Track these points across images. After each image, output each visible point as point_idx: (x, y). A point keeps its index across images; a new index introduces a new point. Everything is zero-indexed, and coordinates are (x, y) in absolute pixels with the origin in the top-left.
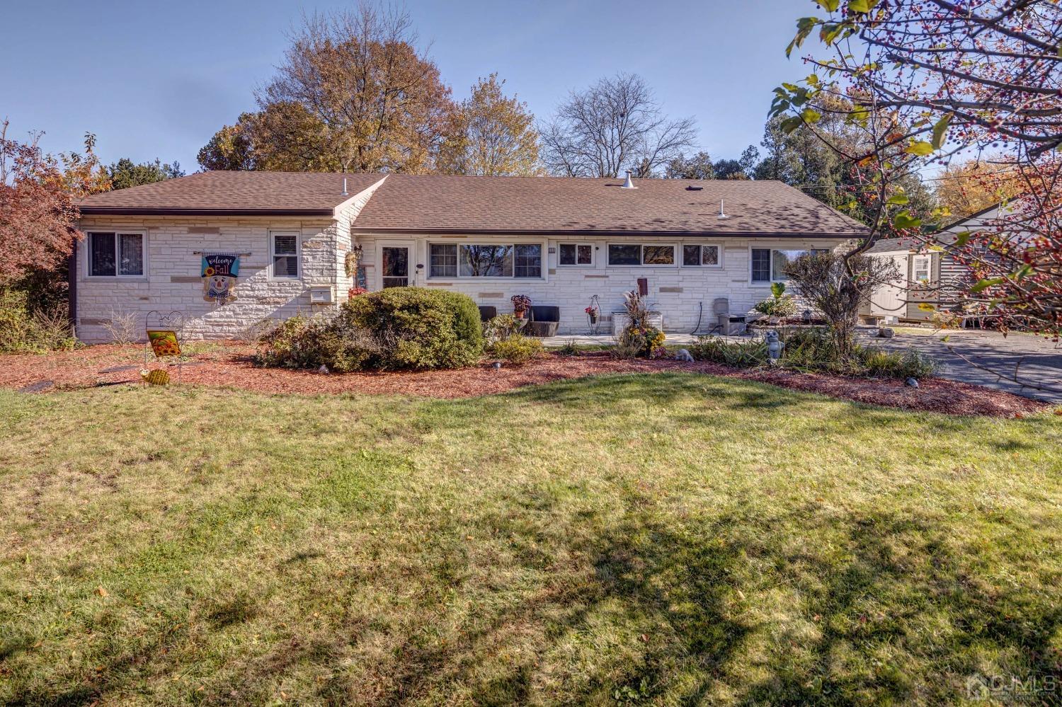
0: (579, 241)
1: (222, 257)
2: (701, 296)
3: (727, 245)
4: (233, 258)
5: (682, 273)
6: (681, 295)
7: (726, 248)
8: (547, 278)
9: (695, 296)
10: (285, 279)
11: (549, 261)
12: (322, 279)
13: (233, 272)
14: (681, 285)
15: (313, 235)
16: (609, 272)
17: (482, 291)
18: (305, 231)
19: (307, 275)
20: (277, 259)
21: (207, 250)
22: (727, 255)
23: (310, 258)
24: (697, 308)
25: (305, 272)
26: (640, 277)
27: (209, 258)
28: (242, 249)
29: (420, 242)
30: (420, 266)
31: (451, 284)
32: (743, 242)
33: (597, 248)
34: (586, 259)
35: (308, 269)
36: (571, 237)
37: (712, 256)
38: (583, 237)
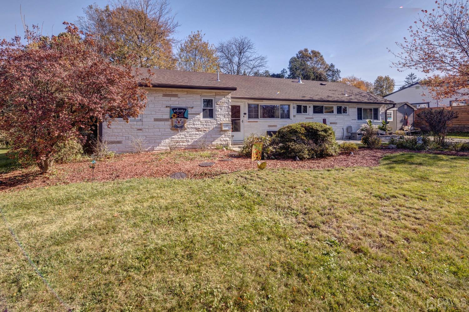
0: (303, 104)
1: (180, 109)
2: (343, 125)
3: (350, 106)
4: (185, 109)
5: (337, 116)
6: (337, 125)
7: (350, 107)
8: (293, 119)
9: (341, 125)
10: (208, 119)
11: (293, 112)
12: (225, 119)
13: (185, 116)
14: (337, 121)
15: (221, 99)
16: (314, 116)
17: (269, 124)
18: (217, 97)
19: (218, 118)
20: (204, 110)
21: (172, 106)
22: (350, 110)
23: (219, 110)
24: (342, 130)
25: (217, 116)
26: (323, 118)
27: (174, 109)
28: (189, 105)
29: (245, 103)
30: (245, 114)
31: (257, 122)
32: (355, 105)
33: (310, 107)
34: (305, 111)
35: (218, 115)
36: (301, 102)
37: (345, 111)
38: (304, 102)
